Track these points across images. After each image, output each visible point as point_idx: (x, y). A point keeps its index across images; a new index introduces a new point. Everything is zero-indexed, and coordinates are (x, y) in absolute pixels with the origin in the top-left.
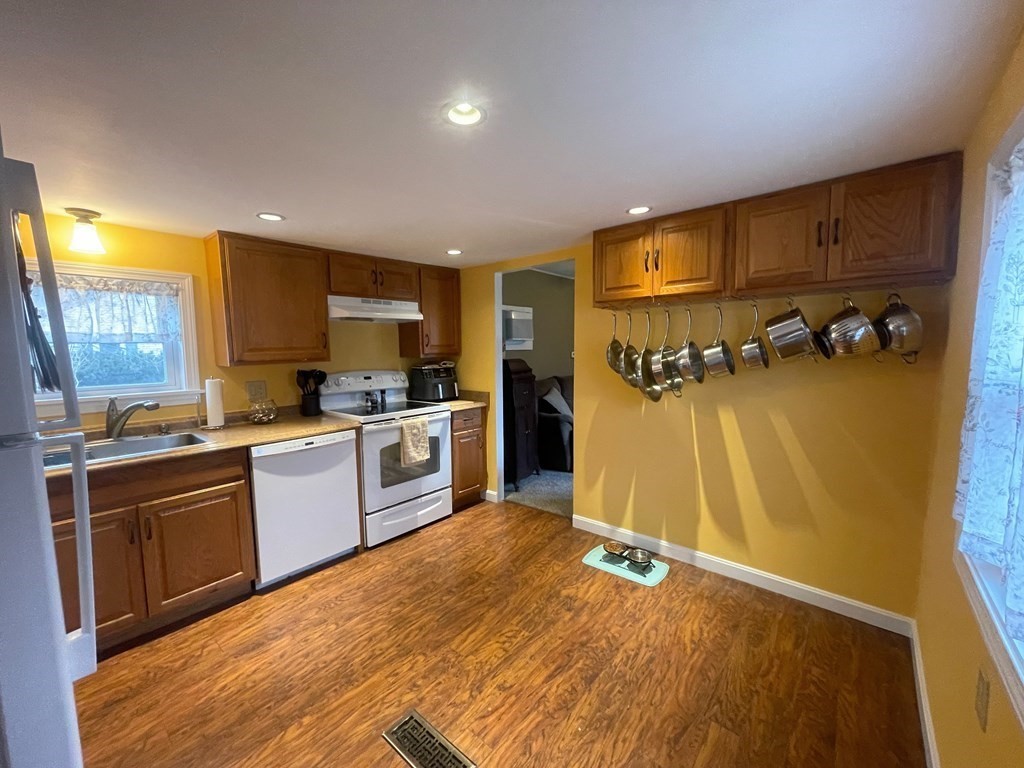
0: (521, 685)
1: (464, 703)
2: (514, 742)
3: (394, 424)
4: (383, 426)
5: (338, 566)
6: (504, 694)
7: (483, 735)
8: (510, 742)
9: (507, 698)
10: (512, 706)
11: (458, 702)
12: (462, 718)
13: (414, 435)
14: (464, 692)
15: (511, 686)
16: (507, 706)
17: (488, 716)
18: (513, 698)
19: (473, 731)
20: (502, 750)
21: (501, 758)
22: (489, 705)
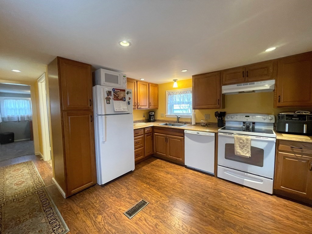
0: (158, 231)
1: (151, 214)
2: (136, 229)
3: (233, 135)
4: (227, 135)
5: (204, 175)
6: (154, 226)
7: (139, 220)
8: (136, 228)
9: (152, 226)
10: (149, 228)
11: (151, 213)
12: (145, 214)
13: (241, 143)
14: (155, 214)
15: (157, 228)
16: (149, 226)
17: (145, 221)
18: (152, 229)
19: (141, 217)
20: (134, 226)
21: (131, 225)
22: (149, 221)
